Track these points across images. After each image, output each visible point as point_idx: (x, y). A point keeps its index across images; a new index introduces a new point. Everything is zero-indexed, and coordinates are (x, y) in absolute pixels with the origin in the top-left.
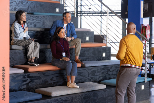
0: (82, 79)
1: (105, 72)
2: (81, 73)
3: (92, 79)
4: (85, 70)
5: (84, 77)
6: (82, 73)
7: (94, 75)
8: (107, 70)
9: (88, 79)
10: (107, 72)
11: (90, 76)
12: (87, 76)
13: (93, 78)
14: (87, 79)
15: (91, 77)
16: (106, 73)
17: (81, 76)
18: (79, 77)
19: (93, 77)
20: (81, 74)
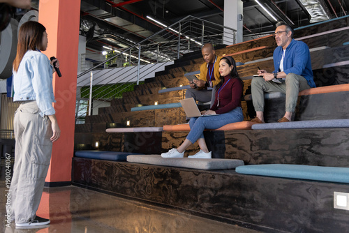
0: (235, 153)
1: (303, 145)
2: (234, 141)
3: (259, 156)
4: (243, 134)
5: (240, 148)
6: (237, 140)
7: (266, 148)
8: (309, 142)
9: (251, 155)
10: (311, 145)
11: (255, 148)
12: (247, 147)
13: (265, 156)
14: (247, 154)
15: (259, 153)
16: (307, 147)
17: (234, 146)
18: (229, 147)
19: (262, 152)
20: (234, 143)
